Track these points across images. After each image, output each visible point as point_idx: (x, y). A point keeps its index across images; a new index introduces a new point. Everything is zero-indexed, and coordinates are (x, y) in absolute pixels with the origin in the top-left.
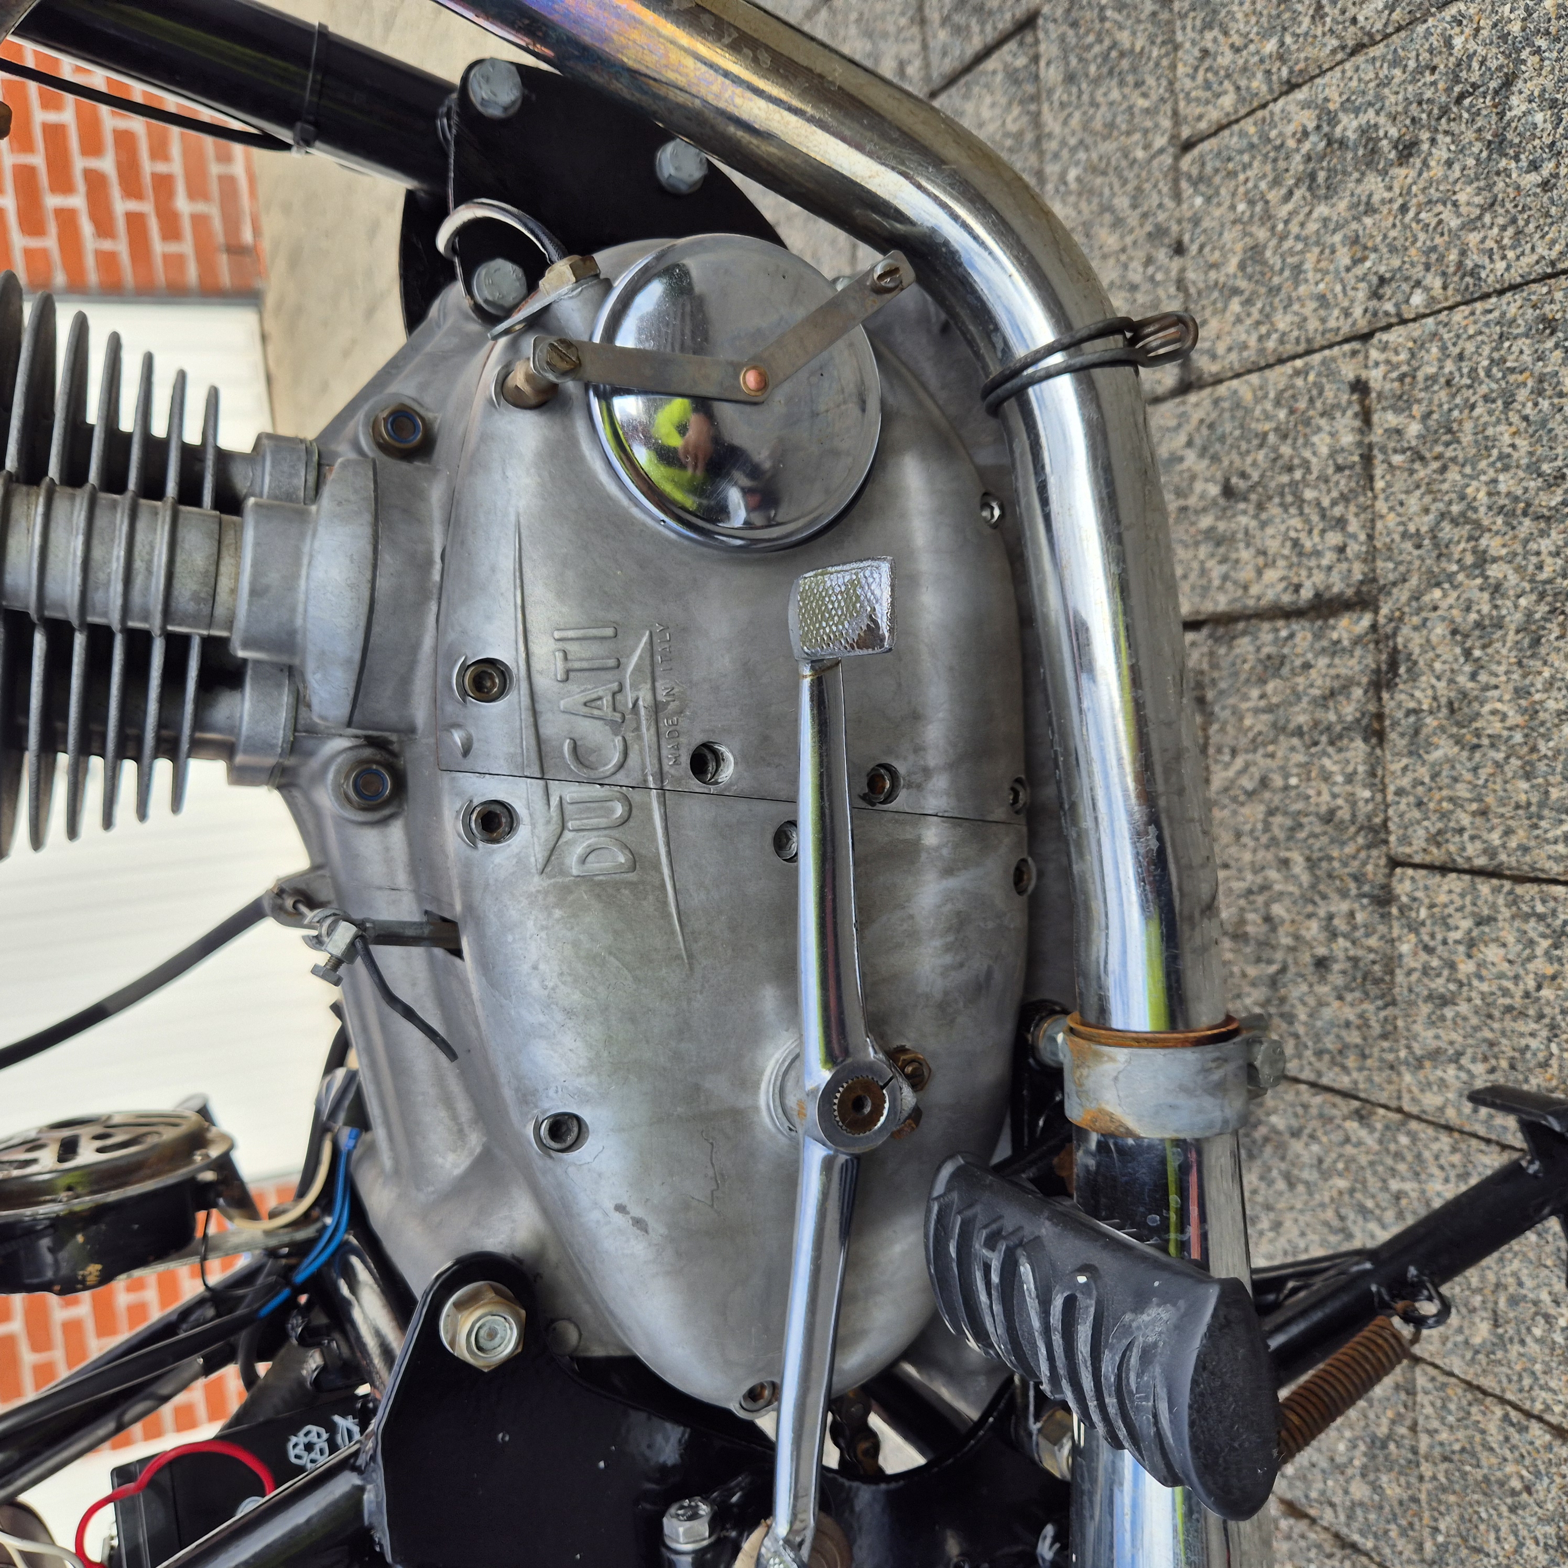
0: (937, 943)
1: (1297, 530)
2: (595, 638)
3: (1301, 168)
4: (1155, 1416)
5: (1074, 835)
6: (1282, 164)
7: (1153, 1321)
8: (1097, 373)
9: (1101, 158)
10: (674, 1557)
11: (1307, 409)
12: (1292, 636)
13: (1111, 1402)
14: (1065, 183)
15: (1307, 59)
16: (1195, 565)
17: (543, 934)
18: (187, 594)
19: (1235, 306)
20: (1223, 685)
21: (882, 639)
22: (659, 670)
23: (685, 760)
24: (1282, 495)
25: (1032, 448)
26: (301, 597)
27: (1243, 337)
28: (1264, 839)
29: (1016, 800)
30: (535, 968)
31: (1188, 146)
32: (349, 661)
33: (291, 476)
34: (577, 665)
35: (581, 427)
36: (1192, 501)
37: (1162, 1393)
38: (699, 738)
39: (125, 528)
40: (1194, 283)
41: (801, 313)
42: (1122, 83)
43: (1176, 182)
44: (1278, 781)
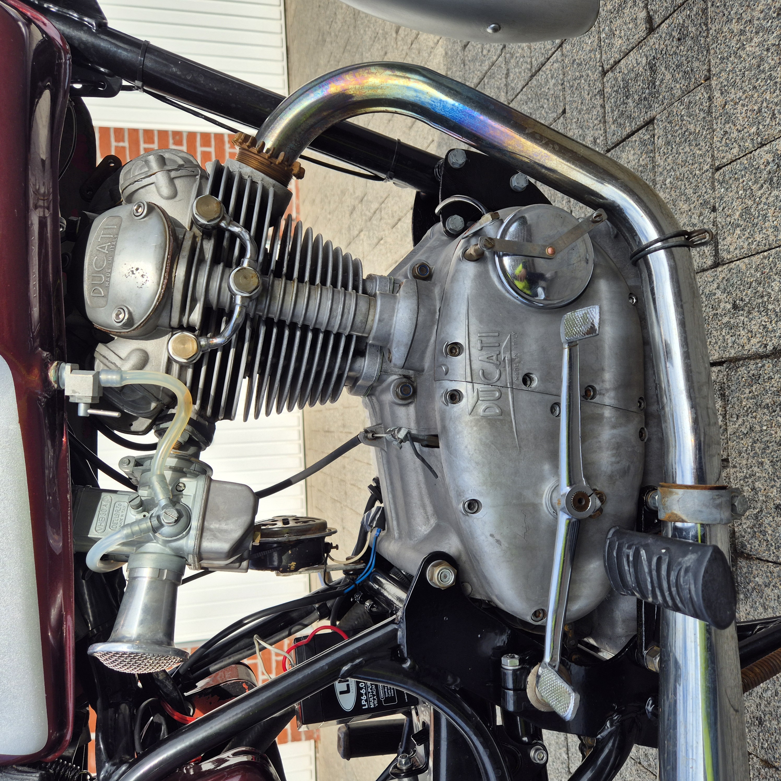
0: (609, 453)
1: (765, 322)
2: (492, 336)
3: (766, 176)
4: (690, 590)
5: (663, 413)
6: (758, 175)
7: (689, 560)
8: (674, 249)
9: (680, 174)
10: (505, 671)
11: (769, 272)
12: (764, 366)
13: (674, 589)
14: (665, 185)
15: (768, 134)
16: (721, 338)
17: (470, 436)
18: (359, 320)
19: (738, 231)
20: (733, 388)
21: (596, 331)
22: (513, 348)
23: (521, 379)
24: (759, 307)
25: (648, 275)
26: (394, 323)
27: (742, 244)
28: (751, 454)
29: (640, 406)
30: (466, 447)
31: (718, 169)
32: (407, 344)
33: (385, 286)
34: (485, 345)
35: (490, 267)
36: (719, 311)
37: (692, 582)
38: (526, 371)
39: (343, 299)
40: (720, 223)
41: (566, 230)
42: (690, 145)
43: (713, 183)
44: (758, 428)
